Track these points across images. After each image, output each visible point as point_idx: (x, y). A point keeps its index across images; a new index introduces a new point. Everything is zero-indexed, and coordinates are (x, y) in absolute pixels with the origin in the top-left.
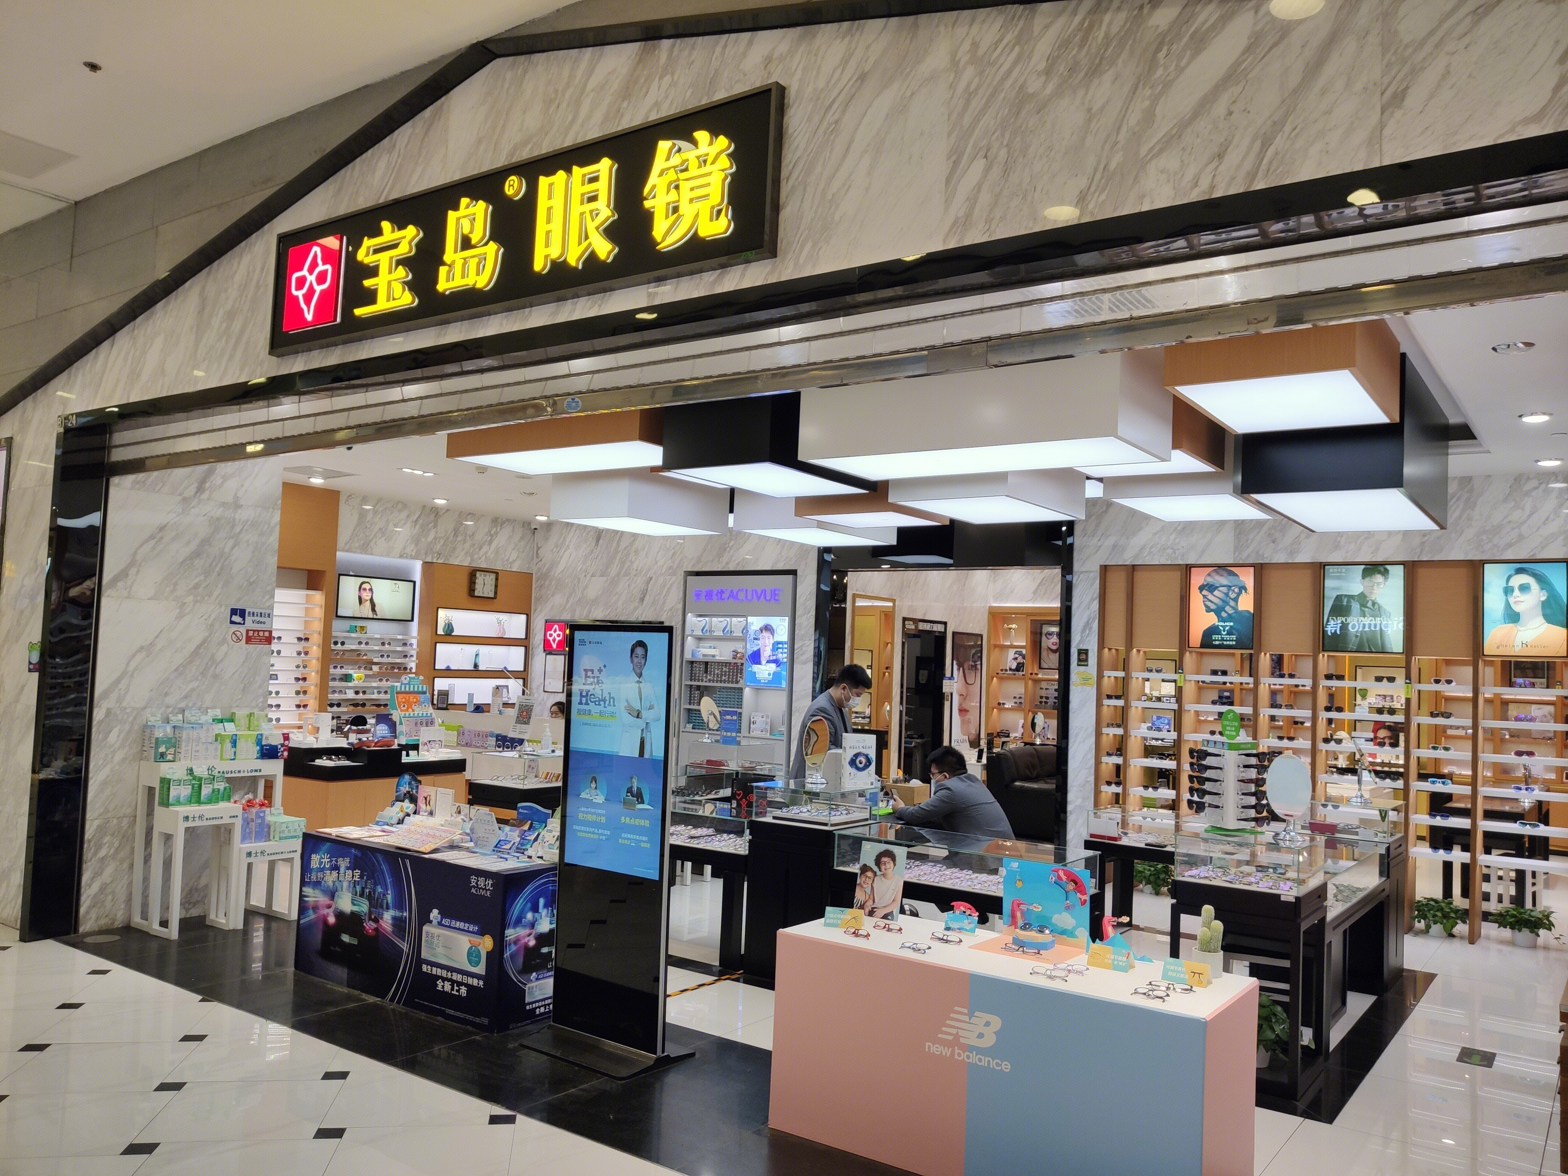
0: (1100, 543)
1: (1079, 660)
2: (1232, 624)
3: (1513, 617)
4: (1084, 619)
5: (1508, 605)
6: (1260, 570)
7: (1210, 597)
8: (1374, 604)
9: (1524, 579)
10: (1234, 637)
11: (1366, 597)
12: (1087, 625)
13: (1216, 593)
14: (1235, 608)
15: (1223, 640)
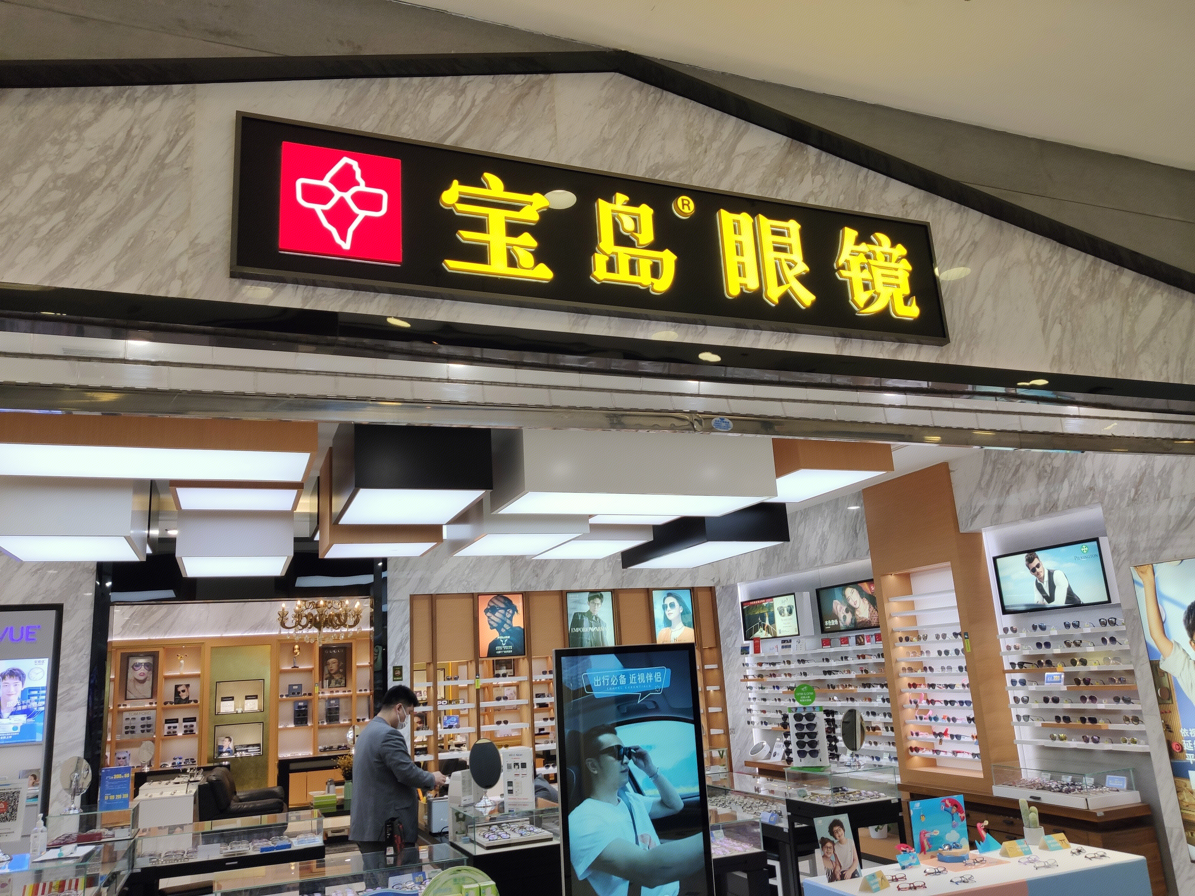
0: (409, 577)
1: (394, 676)
2: (509, 637)
3: (668, 623)
4: (398, 641)
5: (665, 616)
6: (526, 596)
7: (493, 617)
8: (596, 618)
9: (670, 600)
10: (511, 647)
11: (591, 613)
12: (401, 645)
13: (497, 614)
14: (510, 625)
15: (503, 649)
